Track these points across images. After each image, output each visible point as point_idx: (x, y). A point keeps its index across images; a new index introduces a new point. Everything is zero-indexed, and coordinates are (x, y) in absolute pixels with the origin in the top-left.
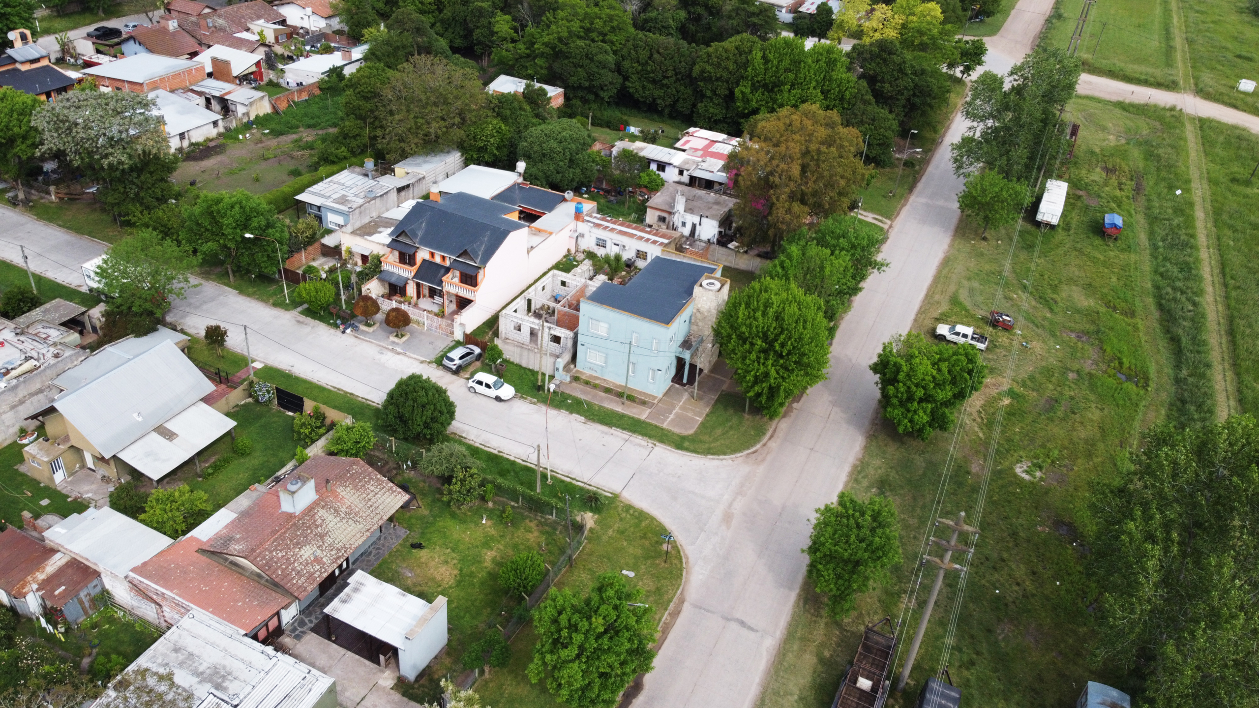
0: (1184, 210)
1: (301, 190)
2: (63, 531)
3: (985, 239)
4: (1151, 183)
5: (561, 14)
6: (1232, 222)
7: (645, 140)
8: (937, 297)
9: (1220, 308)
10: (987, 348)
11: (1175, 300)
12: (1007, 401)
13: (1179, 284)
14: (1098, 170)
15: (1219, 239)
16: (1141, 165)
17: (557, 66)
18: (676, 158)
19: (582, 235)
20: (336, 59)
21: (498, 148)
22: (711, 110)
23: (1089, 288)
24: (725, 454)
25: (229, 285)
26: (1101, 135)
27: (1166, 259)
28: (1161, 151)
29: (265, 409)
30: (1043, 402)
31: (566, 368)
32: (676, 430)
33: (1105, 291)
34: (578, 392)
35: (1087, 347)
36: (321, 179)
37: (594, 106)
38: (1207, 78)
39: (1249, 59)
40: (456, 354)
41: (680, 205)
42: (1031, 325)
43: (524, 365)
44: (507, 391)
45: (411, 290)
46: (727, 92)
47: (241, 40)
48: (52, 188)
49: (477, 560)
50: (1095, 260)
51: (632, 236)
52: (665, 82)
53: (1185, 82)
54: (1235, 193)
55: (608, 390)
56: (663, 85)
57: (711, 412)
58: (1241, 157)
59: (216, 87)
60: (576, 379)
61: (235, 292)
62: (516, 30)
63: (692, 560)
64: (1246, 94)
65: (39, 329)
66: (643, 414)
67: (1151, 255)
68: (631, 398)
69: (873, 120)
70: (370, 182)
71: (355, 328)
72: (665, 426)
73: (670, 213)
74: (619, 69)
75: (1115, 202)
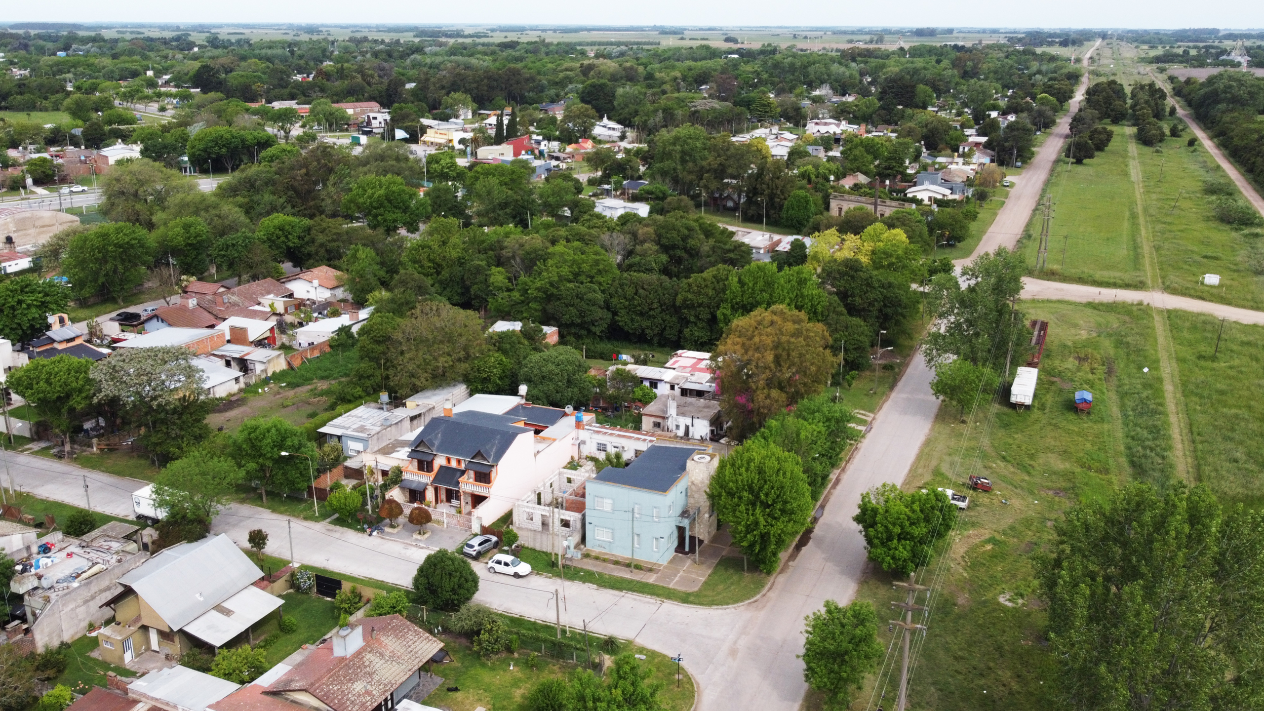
0: (1154, 385)
1: (324, 424)
2: (145, 684)
3: (963, 422)
4: (1122, 366)
5: (550, 262)
6: (1200, 391)
7: (636, 363)
8: (920, 471)
9: (1189, 460)
10: (968, 507)
11: (1145, 456)
12: (989, 547)
13: (1147, 443)
14: (1071, 359)
15: (1186, 405)
16: (1112, 352)
17: (550, 308)
18: (667, 375)
19: (584, 442)
20: (345, 320)
21: (501, 378)
22: (697, 334)
23: (1065, 454)
24: (728, 604)
25: (262, 506)
26: (1073, 331)
27: (1136, 425)
28: (1129, 339)
29: (305, 597)
30: (1023, 546)
31: (577, 547)
32: (682, 589)
33: (1081, 455)
34: (589, 565)
35: (1063, 500)
36: (340, 415)
37: (587, 341)
38: (1174, 278)
39: (1216, 258)
40: (475, 542)
41: (672, 411)
42: (1010, 487)
43: (538, 548)
44: (524, 568)
45: (430, 495)
46: (709, 316)
47: (255, 311)
48: (95, 441)
49: (509, 697)
50: (1069, 432)
51: (630, 438)
52: (651, 313)
53: (1153, 282)
54: (1202, 368)
55: (617, 563)
56: (650, 316)
57: (714, 573)
58: (1206, 338)
59: (236, 351)
60: (586, 556)
61: (268, 511)
62: (510, 279)
63: (702, 685)
64: (1211, 287)
65: (101, 542)
66: (651, 579)
67: (1124, 424)
68: (638, 567)
69: (847, 327)
70: (385, 414)
71: (381, 531)
72: (671, 586)
73: (664, 418)
74: (607, 306)
75: (1087, 384)
